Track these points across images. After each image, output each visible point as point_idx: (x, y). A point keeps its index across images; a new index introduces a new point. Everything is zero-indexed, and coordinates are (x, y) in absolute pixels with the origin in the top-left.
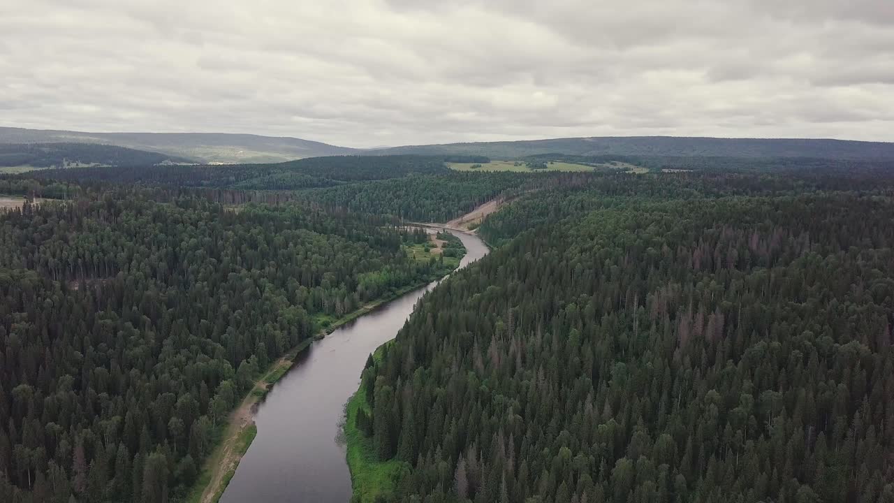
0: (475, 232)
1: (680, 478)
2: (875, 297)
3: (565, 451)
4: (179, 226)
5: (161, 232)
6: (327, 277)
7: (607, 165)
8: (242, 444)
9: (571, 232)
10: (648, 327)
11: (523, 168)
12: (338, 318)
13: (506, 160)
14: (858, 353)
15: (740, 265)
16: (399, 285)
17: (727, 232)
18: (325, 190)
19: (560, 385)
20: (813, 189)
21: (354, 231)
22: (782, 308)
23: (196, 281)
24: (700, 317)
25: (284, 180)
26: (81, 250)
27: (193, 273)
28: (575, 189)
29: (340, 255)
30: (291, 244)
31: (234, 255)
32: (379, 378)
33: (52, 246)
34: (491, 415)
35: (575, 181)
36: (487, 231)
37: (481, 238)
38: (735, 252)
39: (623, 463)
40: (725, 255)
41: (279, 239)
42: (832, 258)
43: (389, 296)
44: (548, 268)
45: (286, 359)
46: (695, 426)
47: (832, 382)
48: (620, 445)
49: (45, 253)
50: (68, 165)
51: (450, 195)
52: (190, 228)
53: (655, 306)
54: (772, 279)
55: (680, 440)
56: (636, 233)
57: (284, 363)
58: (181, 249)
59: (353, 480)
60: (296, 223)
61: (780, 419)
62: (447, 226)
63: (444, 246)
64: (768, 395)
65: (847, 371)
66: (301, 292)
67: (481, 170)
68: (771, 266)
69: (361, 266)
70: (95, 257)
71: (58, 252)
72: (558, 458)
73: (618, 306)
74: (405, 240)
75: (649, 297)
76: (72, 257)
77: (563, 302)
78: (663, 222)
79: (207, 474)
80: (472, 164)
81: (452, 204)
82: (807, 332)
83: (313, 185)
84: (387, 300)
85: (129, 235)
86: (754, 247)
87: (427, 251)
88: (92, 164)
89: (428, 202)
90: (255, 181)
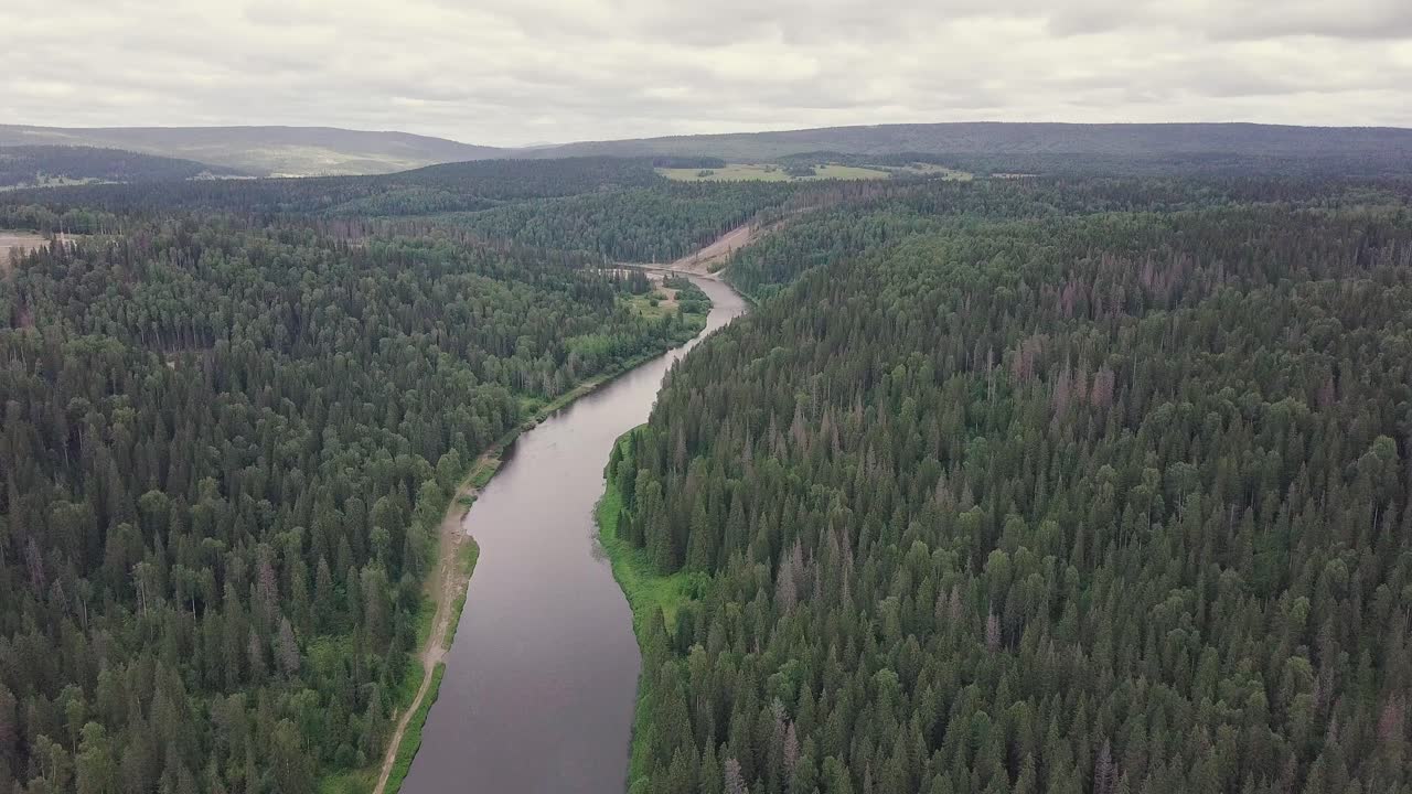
0: (719, 276)
1: (1071, 571)
2: (1315, 344)
3: (919, 545)
4: (293, 271)
5: (267, 280)
6: (524, 344)
7: (907, 168)
8: (465, 564)
9: (882, 268)
10: (1009, 394)
11: (777, 176)
12: (548, 401)
13: (750, 163)
14: (1294, 414)
15: (1128, 306)
16: (627, 353)
17: (1108, 262)
18: (477, 214)
19: (896, 469)
20: (1224, 199)
21: (544, 276)
22: (1193, 359)
23: (334, 352)
24: (1082, 374)
25: (409, 200)
26: (153, 308)
27: (326, 339)
28: (870, 207)
29: (533, 311)
30: (459, 296)
31: (381, 312)
32: (642, 472)
33: (109, 305)
34: (810, 508)
35: (870, 195)
36: (740, 273)
37: (729, 284)
38: (1121, 290)
39: (997, 557)
40: (1107, 294)
41: (440, 289)
42: (1255, 295)
43: (614, 371)
44: (857, 319)
45: (491, 457)
46: (1087, 512)
47: (1261, 449)
48: (989, 538)
49: (100, 314)
50: (46, 182)
51: (676, 218)
52: (309, 273)
53: (1017, 364)
54: (1176, 325)
55: (1068, 528)
56: (977, 266)
57: (487, 461)
58: (303, 305)
59: (629, 599)
60: (457, 263)
61: (1196, 496)
62: (675, 267)
63: (678, 297)
64: (1179, 468)
65: (1279, 436)
66: (491, 363)
67: (714, 178)
68: (1172, 308)
69: (568, 327)
70: (177, 318)
71: (120, 311)
72: (911, 555)
73: (964, 367)
74: (618, 289)
75: (1007, 352)
76: (141, 320)
77: (887, 364)
78: (1015, 250)
79: (431, 600)
80: (699, 170)
81: (681, 235)
82: (1228, 389)
83: (454, 208)
84: (612, 376)
85: (221, 285)
86: (1147, 281)
87: (654, 304)
88: (85, 181)
89: (641, 231)
90: (364, 203)
